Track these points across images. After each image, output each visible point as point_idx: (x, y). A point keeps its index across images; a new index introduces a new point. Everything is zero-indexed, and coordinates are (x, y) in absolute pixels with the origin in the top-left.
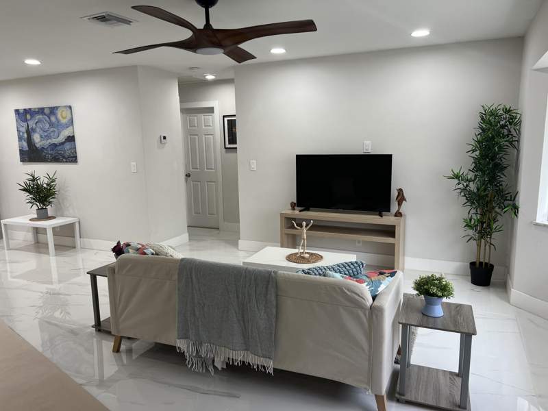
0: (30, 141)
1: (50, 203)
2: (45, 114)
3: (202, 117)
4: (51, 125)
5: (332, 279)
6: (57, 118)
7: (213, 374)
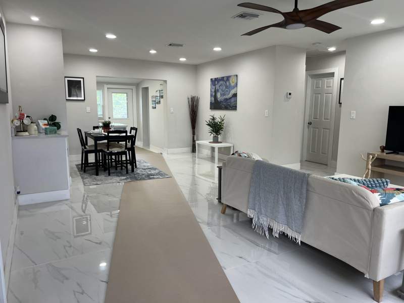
0: (215, 97)
1: (220, 134)
2: (224, 81)
3: (326, 80)
4: (227, 87)
5: (348, 184)
6: (229, 83)
7: (268, 238)
